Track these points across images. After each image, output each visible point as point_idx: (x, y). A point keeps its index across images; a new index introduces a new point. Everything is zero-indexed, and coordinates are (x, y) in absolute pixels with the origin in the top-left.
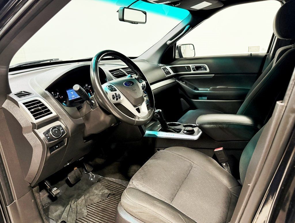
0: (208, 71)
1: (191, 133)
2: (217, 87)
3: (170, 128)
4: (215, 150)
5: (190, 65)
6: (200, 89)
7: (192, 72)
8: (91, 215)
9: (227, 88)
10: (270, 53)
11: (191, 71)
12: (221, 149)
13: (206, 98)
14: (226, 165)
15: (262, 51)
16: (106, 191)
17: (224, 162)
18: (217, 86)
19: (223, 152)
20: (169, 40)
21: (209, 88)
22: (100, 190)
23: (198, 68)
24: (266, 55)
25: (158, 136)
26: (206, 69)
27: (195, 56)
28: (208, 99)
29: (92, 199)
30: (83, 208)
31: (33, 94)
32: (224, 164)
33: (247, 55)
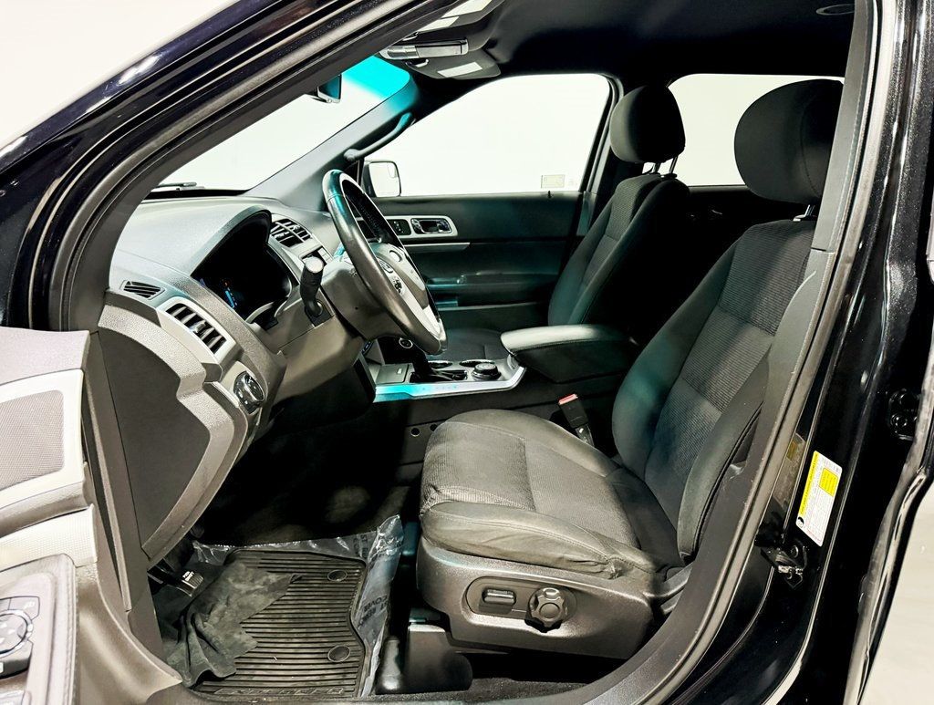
0: (454, 232)
1: (493, 375)
2: (478, 274)
3: (438, 372)
4: (562, 402)
5: (408, 218)
6: (435, 280)
7: (414, 235)
8: (269, 640)
9: (501, 274)
10: (590, 190)
11: (410, 233)
12: (574, 397)
13: (456, 302)
14: (586, 430)
15: (569, 186)
16: (273, 578)
17: (579, 427)
18: (478, 271)
19: (579, 404)
20: (352, 147)
21: (458, 277)
22: (253, 581)
23: (428, 226)
24: (581, 197)
25: (414, 395)
26: (445, 228)
27: (402, 195)
28: (460, 305)
29: (246, 603)
30: (233, 632)
31: (162, 290)
32: (581, 430)
33: (539, 194)
